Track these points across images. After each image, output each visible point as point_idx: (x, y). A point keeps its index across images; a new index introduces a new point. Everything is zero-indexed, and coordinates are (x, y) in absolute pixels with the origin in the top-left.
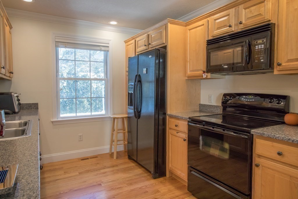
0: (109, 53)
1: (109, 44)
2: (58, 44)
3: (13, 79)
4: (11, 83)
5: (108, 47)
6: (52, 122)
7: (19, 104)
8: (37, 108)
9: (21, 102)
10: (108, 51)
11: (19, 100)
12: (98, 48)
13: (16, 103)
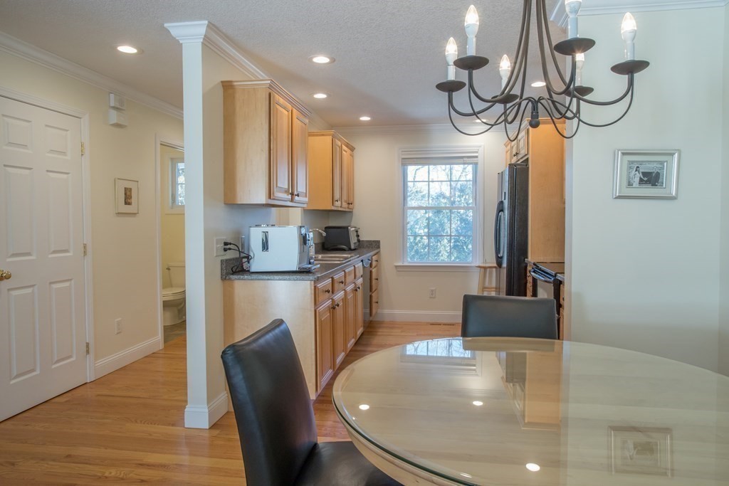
0: (480, 166)
1: (477, 152)
2: (405, 162)
3: (354, 211)
4: (352, 217)
5: (477, 157)
6: (396, 267)
7: (359, 241)
8: (379, 247)
9: (361, 239)
10: (476, 164)
11: (358, 236)
12: (461, 161)
13: (353, 240)
